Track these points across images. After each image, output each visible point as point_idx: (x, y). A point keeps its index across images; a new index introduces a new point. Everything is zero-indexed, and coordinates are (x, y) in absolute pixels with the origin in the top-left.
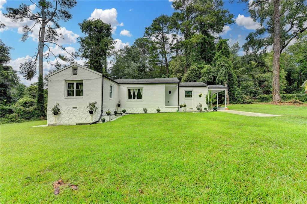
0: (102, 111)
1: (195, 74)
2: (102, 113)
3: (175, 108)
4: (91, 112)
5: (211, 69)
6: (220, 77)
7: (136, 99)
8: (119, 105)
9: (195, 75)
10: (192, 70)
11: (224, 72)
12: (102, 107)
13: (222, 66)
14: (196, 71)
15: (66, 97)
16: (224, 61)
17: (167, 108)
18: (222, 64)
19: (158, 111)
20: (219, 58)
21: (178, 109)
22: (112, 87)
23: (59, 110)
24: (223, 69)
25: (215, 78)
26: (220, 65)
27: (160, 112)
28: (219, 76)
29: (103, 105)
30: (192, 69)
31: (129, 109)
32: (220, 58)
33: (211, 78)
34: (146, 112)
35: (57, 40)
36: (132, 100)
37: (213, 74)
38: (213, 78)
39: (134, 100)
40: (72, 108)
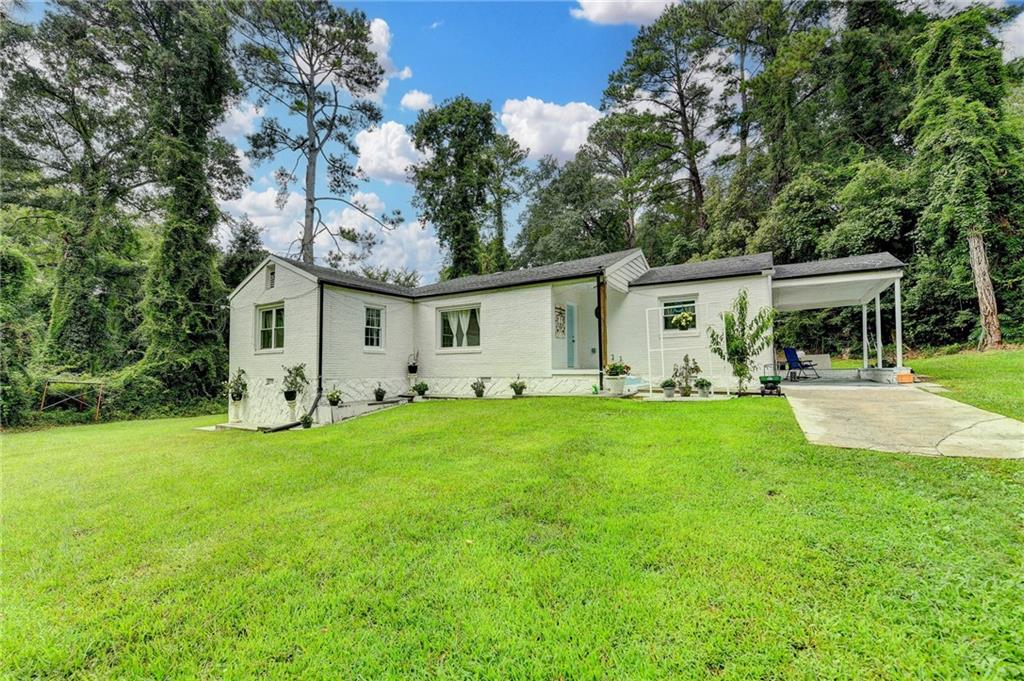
0: (320, 389)
1: (807, 214)
2: (319, 397)
3: (587, 378)
4: (290, 396)
5: (885, 179)
6: (939, 209)
7: (465, 348)
8: (413, 369)
9: (810, 216)
10: (791, 199)
11: (957, 181)
12: (320, 380)
13: (948, 151)
14: (811, 199)
15: (258, 352)
16: (962, 124)
17: (559, 379)
18: (950, 142)
19: (518, 389)
20: (931, 113)
21: (596, 381)
22: (382, 312)
23: (244, 386)
24: (953, 167)
25: (909, 217)
26: (937, 149)
27: (524, 392)
28: (936, 203)
29: (323, 372)
30: (792, 192)
31: (442, 382)
32: (937, 113)
33: (886, 221)
34: (479, 394)
35: (356, 186)
36: (455, 349)
37: (902, 201)
38: (896, 219)
39: (459, 349)
40: (266, 382)
